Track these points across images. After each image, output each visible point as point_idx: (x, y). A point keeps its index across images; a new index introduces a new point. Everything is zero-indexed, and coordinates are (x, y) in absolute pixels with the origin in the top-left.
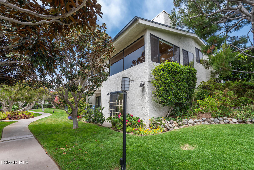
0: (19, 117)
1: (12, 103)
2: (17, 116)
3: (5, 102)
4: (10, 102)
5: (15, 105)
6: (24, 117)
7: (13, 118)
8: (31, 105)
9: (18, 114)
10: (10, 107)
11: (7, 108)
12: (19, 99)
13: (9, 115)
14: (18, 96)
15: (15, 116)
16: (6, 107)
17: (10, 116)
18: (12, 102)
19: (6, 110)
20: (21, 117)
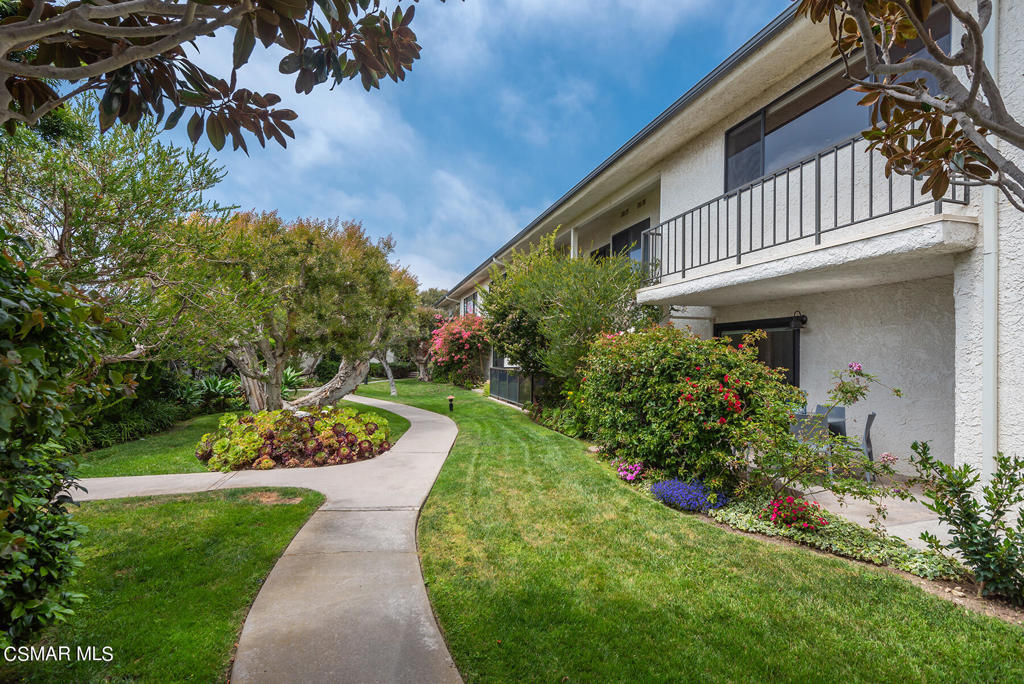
0: (319, 448)
1: (279, 360)
2: (312, 444)
3: (250, 353)
4: (269, 354)
5: (289, 369)
6: (345, 451)
7: (293, 455)
8: (354, 369)
9: (312, 429)
10: (274, 381)
11: (263, 386)
12: (308, 340)
13: (270, 437)
14: (304, 323)
15: (301, 445)
16: (255, 381)
17: (275, 441)
18: (277, 354)
19: (258, 392)
20: (333, 451)
